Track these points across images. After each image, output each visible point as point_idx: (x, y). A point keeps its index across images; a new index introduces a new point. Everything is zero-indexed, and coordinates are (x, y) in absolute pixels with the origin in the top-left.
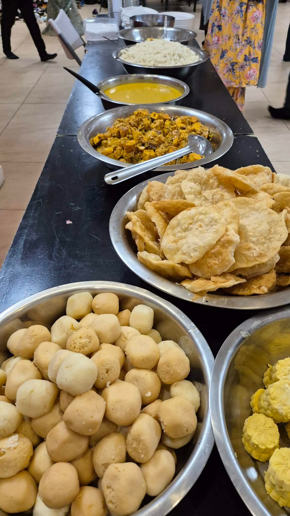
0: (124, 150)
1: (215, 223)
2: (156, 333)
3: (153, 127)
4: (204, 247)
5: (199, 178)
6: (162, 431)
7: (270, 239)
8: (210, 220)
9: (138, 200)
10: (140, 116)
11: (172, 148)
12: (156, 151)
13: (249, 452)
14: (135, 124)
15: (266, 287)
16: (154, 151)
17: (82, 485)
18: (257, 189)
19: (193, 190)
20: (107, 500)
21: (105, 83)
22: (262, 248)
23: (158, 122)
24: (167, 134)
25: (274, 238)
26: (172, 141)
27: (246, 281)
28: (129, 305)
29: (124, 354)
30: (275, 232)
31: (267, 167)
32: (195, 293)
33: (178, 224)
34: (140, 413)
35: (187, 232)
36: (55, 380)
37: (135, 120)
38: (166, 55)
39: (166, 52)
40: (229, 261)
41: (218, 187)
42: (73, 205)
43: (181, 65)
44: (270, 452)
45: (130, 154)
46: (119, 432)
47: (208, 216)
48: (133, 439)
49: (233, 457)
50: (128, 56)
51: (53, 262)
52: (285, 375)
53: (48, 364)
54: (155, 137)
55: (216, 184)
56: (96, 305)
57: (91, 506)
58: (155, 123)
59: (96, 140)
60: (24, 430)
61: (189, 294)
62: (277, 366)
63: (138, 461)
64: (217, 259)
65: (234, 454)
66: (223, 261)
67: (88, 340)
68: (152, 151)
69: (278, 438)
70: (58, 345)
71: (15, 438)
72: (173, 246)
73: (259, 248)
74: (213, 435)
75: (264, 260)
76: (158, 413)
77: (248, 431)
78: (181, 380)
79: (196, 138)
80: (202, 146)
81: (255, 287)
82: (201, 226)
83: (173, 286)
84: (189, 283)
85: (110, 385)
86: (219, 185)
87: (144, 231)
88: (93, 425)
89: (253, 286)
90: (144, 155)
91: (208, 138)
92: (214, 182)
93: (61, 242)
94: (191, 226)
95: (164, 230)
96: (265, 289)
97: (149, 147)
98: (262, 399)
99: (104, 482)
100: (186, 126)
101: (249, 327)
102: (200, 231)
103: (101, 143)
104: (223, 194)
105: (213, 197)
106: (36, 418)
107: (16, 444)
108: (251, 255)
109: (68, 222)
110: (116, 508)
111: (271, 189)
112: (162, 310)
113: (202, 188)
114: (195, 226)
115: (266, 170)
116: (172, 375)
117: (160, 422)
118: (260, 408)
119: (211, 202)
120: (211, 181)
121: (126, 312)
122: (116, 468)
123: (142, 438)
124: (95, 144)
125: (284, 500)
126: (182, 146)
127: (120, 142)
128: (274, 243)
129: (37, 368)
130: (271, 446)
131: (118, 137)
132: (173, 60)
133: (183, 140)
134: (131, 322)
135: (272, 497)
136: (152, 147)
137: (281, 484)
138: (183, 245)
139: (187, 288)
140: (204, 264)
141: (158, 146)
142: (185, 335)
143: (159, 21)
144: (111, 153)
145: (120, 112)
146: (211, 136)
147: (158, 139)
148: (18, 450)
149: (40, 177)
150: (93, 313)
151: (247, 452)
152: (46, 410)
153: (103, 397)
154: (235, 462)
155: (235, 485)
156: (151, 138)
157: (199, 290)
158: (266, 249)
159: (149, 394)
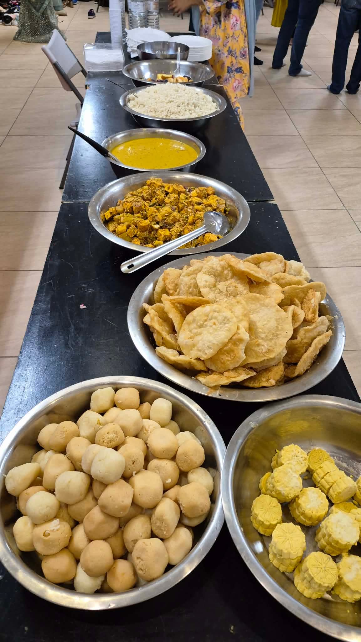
0: (137, 228)
1: (228, 322)
2: (174, 425)
3: (168, 202)
4: (217, 344)
5: (213, 270)
6: (181, 511)
7: (277, 335)
8: (223, 318)
9: (154, 289)
10: (153, 186)
11: (188, 228)
12: (171, 230)
13: (256, 528)
14: (148, 197)
15: (274, 379)
16: (169, 230)
17: (115, 558)
18: (269, 280)
19: (208, 284)
20: (138, 568)
21: (113, 140)
22: (270, 344)
23: (173, 196)
24: (182, 210)
25: (281, 334)
26: (187, 217)
27: (256, 374)
28: (149, 397)
29: (146, 446)
30: (282, 329)
31: (280, 255)
32: (210, 387)
33: (194, 320)
34: (163, 497)
35: (202, 329)
36: (90, 471)
37: (148, 193)
38: (180, 104)
39: (180, 100)
40: (240, 358)
41: (232, 278)
42: (86, 287)
43: (197, 116)
44: (273, 527)
45: (144, 233)
46: (144, 514)
47: (221, 314)
48: (157, 519)
49: (239, 531)
50: (138, 103)
51: (69, 351)
52: (289, 460)
53: (81, 457)
54: (170, 214)
55: (230, 275)
56: (118, 400)
57: (123, 574)
58: (169, 198)
59: (108, 215)
60: (61, 515)
61: (204, 388)
62: (283, 452)
63: (162, 537)
64: (229, 356)
65: (240, 528)
66: (234, 357)
67: (115, 435)
68: (167, 230)
69: (281, 515)
70: (86, 440)
71: (56, 521)
72: (190, 342)
73: (267, 345)
74: (224, 514)
75: (272, 356)
76: (177, 497)
77: (255, 510)
78: (197, 468)
79: (212, 214)
80: (218, 223)
81: (264, 380)
82: (215, 324)
83: (190, 381)
84: (204, 378)
85: (136, 474)
86: (234, 276)
87: (162, 325)
88: (124, 508)
89: (263, 379)
90: (158, 234)
91: (225, 211)
92: (228, 273)
93: (76, 329)
94: (205, 323)
95: (181, 325)
96: (273, 382)
97: (164, 226)
98: (269, 482)
99: (135, 554)
100: (201, 200)
101: (258, 418)
102: (214, 329)
103: (113, 218)
104: (237, 286)
105: (228, 289)
106: (73, 505)
107: (58, 527)
108: (260, 351)
109: (82, 307)
110: (145, 573)
111: (283, 279)
112: (181, 404)
113: (216, 279)
114: (209, 323)
115: (279, 258)
116: (190, 463)
117: (179, 504)
118: (267, 490)
119: (225, 295)
120: (226, 272)
121: (146, 405)
122: (144, 543)
123: (164, 518)
124: (107, 219)
125: (283, 566)
126: (198, 225)
127: (134, 220)
128: (280, 339)
129: (70, 461)
130: (274, 523)
131: (131, 213)
132: (188, 111)
133: (199, 219)
134: (151, 416)
135: (274, 564)
136: (166, 226)
137: (281, 553)
138: (198, 342)
139: (202, 382)
140: (217, 360)
141: (173, 224)
142: (200, 425)
143: (171, 52)
144: (125, 232)
145: (132, 181)
146: (228, 209)
147: (172, 218)
148: (59, 532)
149: (48, 254)
150: (116, 407)
151: (255, 529)
152: (82, 497)
153: (131, 485)
154: (241, 534)
155: (240, 552)
156: (166, 215)
157: (213, 385)
158: (273, 346)
159: (169, 481)
